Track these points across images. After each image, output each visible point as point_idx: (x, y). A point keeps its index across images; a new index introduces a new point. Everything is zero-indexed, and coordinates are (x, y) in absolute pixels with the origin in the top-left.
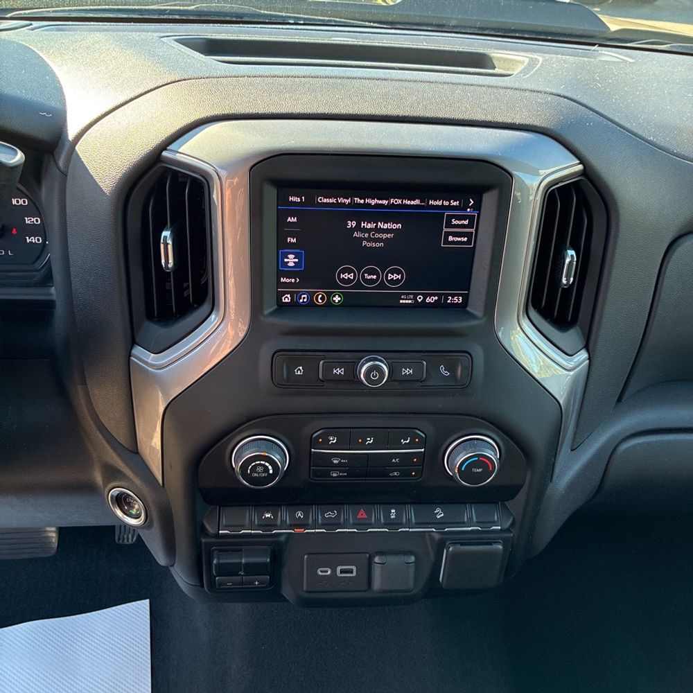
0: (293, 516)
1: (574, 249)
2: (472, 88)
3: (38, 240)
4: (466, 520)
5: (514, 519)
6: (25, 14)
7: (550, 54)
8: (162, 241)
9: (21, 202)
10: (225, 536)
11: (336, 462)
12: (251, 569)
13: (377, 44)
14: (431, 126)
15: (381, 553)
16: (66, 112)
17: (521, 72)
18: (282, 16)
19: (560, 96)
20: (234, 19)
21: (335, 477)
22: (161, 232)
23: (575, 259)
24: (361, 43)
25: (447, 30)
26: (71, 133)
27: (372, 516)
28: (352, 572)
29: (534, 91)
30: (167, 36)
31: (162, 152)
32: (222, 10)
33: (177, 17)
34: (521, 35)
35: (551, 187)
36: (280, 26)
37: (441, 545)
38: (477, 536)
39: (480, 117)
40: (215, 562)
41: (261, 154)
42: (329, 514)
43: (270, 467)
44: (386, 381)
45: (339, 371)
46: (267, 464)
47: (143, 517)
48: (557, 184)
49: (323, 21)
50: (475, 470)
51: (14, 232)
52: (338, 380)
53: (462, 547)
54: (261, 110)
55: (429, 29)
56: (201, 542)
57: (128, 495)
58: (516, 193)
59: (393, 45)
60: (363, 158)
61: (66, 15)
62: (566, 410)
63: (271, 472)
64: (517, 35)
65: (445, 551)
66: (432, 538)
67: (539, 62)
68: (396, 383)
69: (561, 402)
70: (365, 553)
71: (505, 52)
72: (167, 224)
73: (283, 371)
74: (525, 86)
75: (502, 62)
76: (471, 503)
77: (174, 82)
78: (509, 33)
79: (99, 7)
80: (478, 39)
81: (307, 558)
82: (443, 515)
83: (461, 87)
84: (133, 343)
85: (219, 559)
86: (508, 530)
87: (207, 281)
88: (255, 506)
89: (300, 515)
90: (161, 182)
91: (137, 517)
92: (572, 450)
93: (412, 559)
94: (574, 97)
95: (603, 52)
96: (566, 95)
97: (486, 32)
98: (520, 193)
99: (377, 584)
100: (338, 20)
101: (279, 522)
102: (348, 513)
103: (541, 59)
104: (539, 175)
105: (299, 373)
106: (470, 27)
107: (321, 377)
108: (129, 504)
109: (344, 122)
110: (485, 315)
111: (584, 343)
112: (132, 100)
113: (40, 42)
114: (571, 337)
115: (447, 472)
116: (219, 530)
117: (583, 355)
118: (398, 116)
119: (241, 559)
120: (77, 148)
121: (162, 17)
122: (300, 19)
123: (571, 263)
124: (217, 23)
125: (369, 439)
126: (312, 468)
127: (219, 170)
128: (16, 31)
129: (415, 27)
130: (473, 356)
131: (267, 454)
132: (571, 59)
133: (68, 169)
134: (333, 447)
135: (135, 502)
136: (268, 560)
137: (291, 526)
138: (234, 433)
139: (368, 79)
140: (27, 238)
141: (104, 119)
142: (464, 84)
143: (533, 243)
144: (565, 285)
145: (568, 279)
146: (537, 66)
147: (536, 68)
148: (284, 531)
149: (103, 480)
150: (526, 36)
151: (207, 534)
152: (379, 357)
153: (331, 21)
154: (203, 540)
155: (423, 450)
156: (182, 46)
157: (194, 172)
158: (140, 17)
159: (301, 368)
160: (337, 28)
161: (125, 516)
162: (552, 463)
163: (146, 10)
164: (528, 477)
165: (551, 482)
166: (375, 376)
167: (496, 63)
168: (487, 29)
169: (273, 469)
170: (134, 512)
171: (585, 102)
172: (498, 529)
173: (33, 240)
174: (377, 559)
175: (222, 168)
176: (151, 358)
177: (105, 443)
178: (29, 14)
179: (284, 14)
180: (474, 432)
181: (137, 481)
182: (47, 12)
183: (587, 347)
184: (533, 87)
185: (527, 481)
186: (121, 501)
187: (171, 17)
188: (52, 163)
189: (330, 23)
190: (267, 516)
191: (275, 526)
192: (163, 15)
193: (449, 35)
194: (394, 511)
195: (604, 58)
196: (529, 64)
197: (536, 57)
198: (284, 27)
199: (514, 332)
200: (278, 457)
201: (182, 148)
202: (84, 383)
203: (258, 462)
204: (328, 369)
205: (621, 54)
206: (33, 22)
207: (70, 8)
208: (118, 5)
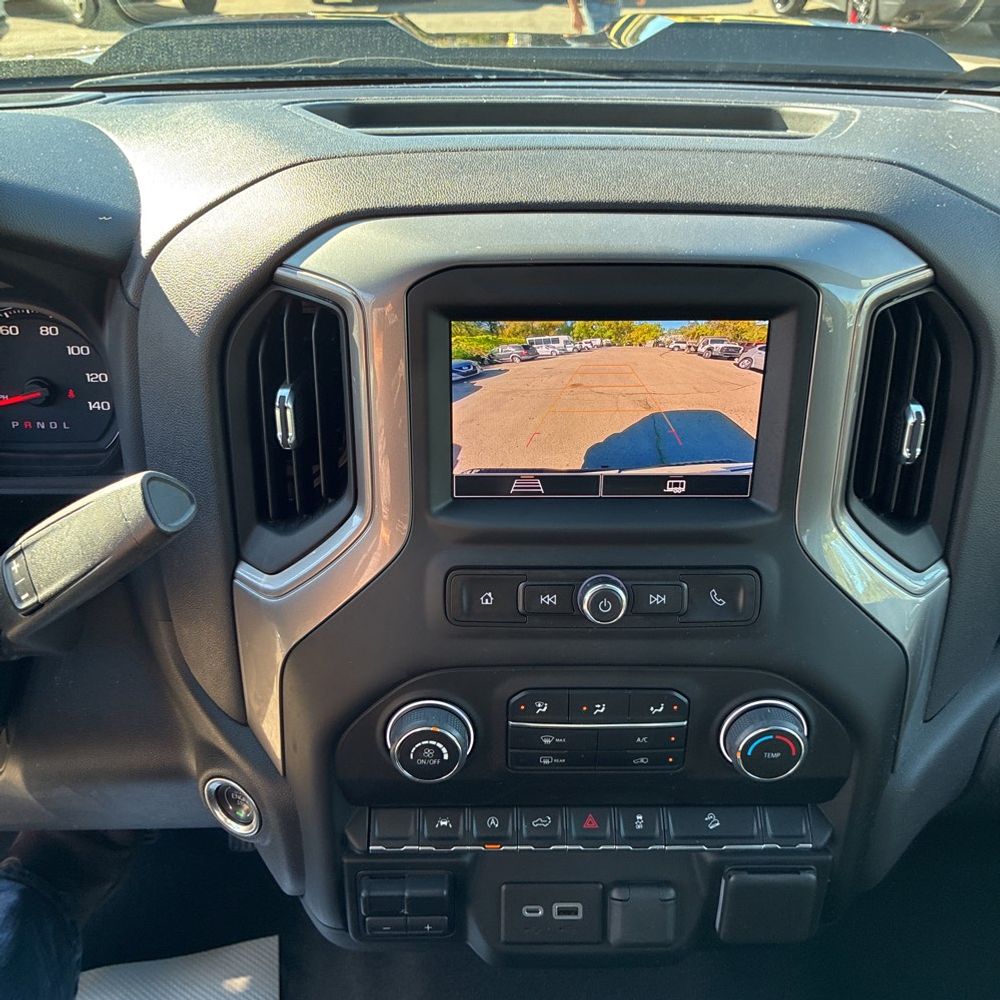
0: (482, 825)
1: (921, 403)
2: (751, 156)
3: (106, 406)
4: (755, 831)
5: (833, 831)
6: (98, 82)
7: (872, 105)
8: (277, 404)
9: (80, 351)
10: (377, 854)
11: (547, 741)
12: (419, 906)
13: (604, 101)
14: (687, 216)
15: (621, 884)
16: (139, 216)
17: (827, 131)
18: (465, 70)
19: (892, 163)
20: (395, 77)
21: (546, 765)
22: (277, 390)
23: (924, 419)
24: (580, 101)
25: (711, 79)
26: (146, 246)
27: (606, 826)
28: (576, 914)
29: (850, 158)
30: (293, 103)
31: (275, 269)
32: (378, 65)
33: (313, 78)
34: (825, 81)
35: (880, 307)
36: (461, 84)
37: (717, 872)
38: (773, 858)
39: (764, 199)
40: (363, 894)
41: (424, 266)
42: (539, 822)
43: (444, 750)
44: (624, 615)
45: (549, 600)
46: (439, 745)
47: (254, 823)
48: (891, 300)
49: (526, 73)
50: (768, 755)
51: (71, 394)
52: (547, 612)
53: (751, 876)
54: (423, 200)
55: (685, 78)
56: (342, 863)
57: (233, 788)
58: (824, 317)
59: (629, 101)
60: (581, 268)
61: (155, 82)
62: (913, 657)
63: (446, 757)
64: (819, 81)
65: (723, 881)
66: (701, 860)
67: (855, 115)
68: (639, 617)
69: (906, 645)
70: (597, 883)
71: (802, 104)
72: (285, 378)
73: (461, 600)
74: (835, 150)
75: (798, 119)
76: (764, 806)
77: (294, 165)
78: (805, 79)
79: (202, 69)
80: (760, 90)
81: (506, 890)
82: (718, 824)
83: (734, 155)
84: (237, 557)
85: (369, 891)
86: (824, 850)
87: (346, 465)
88: (423, 807)
89: (493, 822)
90: (275, 314)
91: (247, 822)
92: (925, 721)
93: (672, 893)
94: (915, 165)
95: (954, 101)
96: (902, 161)
97: (772, 79)
98: (830, 319)
99: (616, 933)
100: (547, 71)
101: (461, 832)
102: (570, 821)
103: (858, 112)
104: (861, 287)
105: (487, 603)
106: (747, 73)
107: (520, 608)
108: (235, 802)
109: (552, 215)
110: (780, 508)
111: (941, 551)
112: (233, 194)
113: (111, 118)
114: (919, 542)
115: (725, 758)
116: (369, 845)
117: (939, 571)
118: (635, 203)
119: (404, 890)
120: (153, 268)
121: (291, 79)
122: (491, 72)
123: (916, 424)
124: (370, 84)
125: (599, 706)
126: (510, 751)
127: (360, 293)
128: (80, 105)
129: (662, 77)
130: (763, 573)
131: (439, 730)
132: (907, 111)
133: (140, 300)
134: (542, 718)
135: (244, 799)
136: (445, 893)
137: (481, 841)
138: (389, 695)
139: (589, 148)
140: (90, 403)
141: (192, 224)
142: (739, 152)
143: (853, 395)
144: (908, 460)
145: (912, 450)
146: (853, 122)
147: (851, 125)
148: (469, 848)
149: (197, 766)
150: (834, 82)
151: (350, 852)
152: (614, 578)
153: (537, 73)
154: (345, 860)
155: (685, 723)
156: (311, 114)
157: (324, 299)
158: (260, 80)
159: (490, 594)
160: (545, 83)
161: (229, 821)
162: (893, 743)
163: (269, 70)
164: (855, 765)
165: (892, 771)
166: (605, 606)
167: (788, 122)
168: (772, 74)
169: (448, 752)
170: (242, 814)
171: (933, 171)
172: (808, 848)
173: (98, 406)
174: (615, 894)
175: (365, 290)
176: (263, 581)
177: (199, 709)
178: (103, 82)
179: (468, 67)
180: (764, 695)
181: (246, 768)
182: (129, 78)
183: (945, 557)
184: (847, 152)
185: (854, 772)
186: (223, 797)
187: (303, 78)
188: (118, 291)
189: (536, 77)
190: (442, 823)
191: (456, 841)
192: (293, 76)
193: (715, 85)
194: (641, 818)
195: (957, 109)
196: (840, 118)
197: (850, 109)
198: (467, 84)
199: (827, 536)
200: (457, 734)
201: (305, 262)
202: (168, 619)
203: (427, 742)
204: (532, 596)
205: (983, 103)
206: (106, 94)
207: (161, 72)
208: (227, 65)
